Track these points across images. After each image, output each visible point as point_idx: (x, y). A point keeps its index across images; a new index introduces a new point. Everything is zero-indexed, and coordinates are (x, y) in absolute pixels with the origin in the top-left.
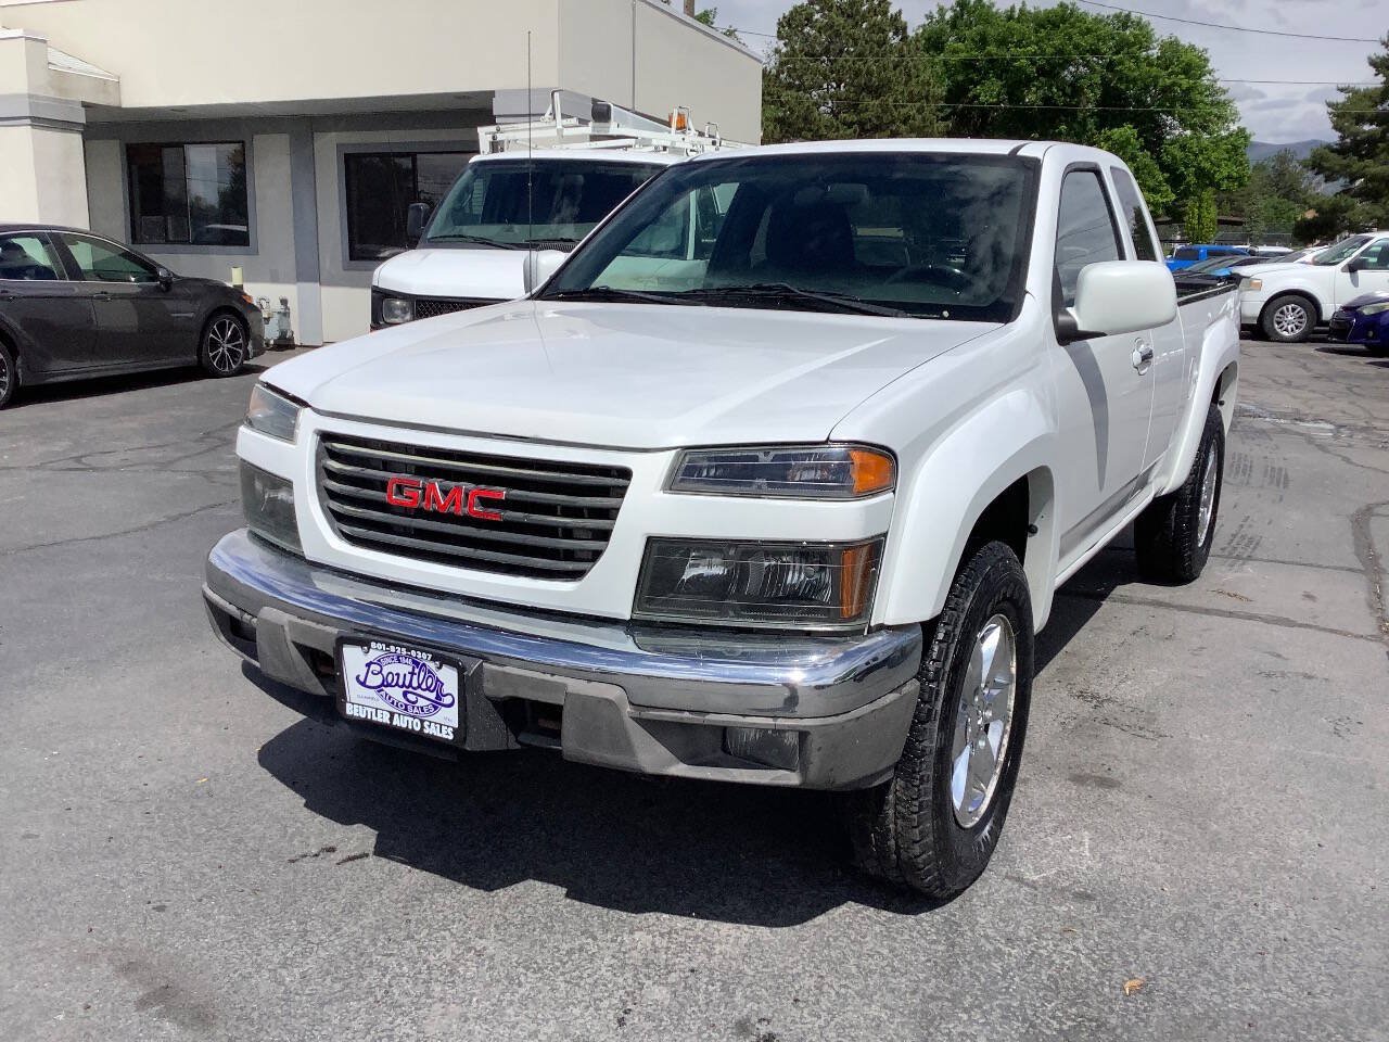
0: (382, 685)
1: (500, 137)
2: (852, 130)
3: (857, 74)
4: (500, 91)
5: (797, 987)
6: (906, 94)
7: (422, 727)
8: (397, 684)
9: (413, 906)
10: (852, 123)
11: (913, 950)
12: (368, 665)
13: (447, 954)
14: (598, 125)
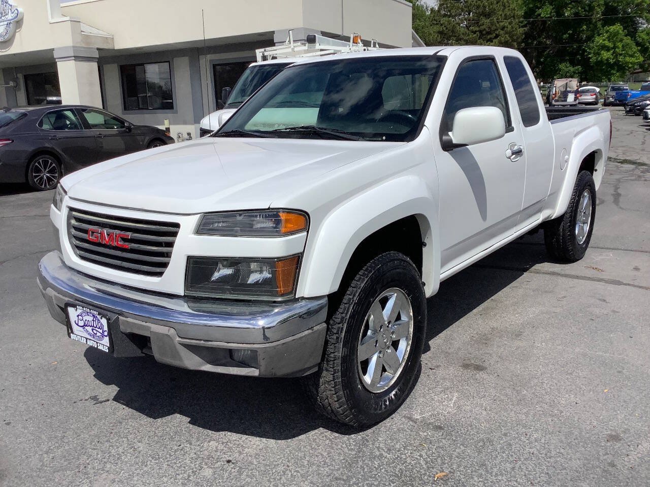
0: (84, 325)
1: (266, 54)
2: (475, 35)
3: (478, 7)
4: (279, 31)
5: (274, 471)
6: (503, 16)
7: (97, 346)
8: (89, 326)
9: (117, 425)
10: (476, 31)
11: (340, 454)
12: (78, 316)
13: (121, 450)
14: (310, 45)
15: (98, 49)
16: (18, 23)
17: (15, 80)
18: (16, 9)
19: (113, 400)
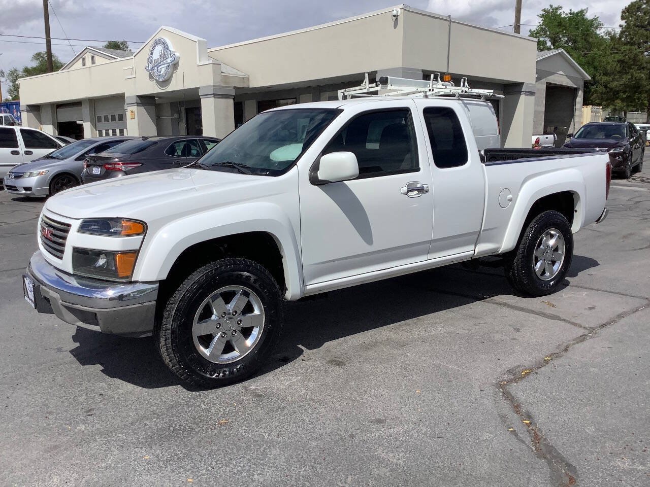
1: (346, 94)
4: (379, 71)
14: (383, 86)
15: (235, 88)
16: (175, 65)
17: (179, 112)
18: (174, 54)
19: (70, 351)
